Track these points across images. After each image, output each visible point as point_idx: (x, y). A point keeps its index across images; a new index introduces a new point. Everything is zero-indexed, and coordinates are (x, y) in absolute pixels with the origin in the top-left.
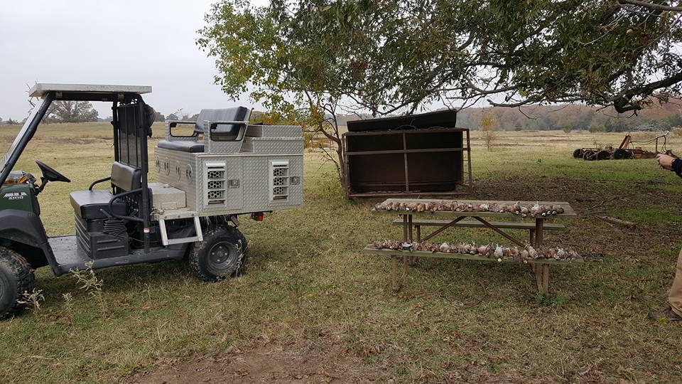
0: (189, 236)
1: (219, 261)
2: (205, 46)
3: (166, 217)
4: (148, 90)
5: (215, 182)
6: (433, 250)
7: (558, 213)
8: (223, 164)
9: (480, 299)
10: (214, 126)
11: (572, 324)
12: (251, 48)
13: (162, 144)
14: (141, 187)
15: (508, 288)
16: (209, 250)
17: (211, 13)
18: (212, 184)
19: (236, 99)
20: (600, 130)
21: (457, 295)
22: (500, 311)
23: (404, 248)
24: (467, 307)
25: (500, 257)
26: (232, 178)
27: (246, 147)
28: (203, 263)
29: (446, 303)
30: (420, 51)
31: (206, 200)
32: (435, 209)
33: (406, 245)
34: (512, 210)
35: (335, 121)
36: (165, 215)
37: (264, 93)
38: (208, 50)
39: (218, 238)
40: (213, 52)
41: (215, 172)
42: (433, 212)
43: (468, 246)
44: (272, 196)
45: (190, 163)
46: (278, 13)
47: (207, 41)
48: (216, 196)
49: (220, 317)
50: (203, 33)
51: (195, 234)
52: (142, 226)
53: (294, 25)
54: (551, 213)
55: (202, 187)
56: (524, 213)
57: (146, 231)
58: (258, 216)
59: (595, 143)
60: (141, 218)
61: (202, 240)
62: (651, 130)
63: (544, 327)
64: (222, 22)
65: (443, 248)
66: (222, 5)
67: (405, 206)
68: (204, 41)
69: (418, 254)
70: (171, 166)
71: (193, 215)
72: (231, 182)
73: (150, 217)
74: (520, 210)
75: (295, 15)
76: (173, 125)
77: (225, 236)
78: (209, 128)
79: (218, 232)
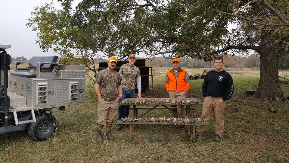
0: (28, 120)
1: (43, 131)
2: (31, 26)
3: (17, 110)
4: (9, 47)
5: (42, 92)
6: (148, 121)
7: (197, 103)
8: (46, 83)
9: (167, 141)
10: (42, 65)
11: (207, 151)
12: (54, 28)
13: (13, 73)
14: (3, 96)
15: (177, 136)
16: (38, 126)
17: (34, 11)
18: (40, 94)
19: (46, 51)
20: (192, 67)
21: (157, 140)
22: (176, 146)
23: (135, 121)
24: (163, 145)
25: (176, 123)
26: (50, 90)
27: (57, 75)
28: (36, 133)
29: (153, 144)
30: (136, 35)
31: (38, 101)
32: (147, 102)
33: (136, 119)
34: (179, 102)
35: (93, 62)
36: (17, 109)
37: (60, 48)
38: (32, 28)
39: (43, 120)
40: (34, 29)
41: (42, 87)
42: (146, 104)
43: (162, 118)
44: (70, 98)
45: (29, 83)
46: (67, 14)
47: (32, 24)
48: (42, 99)
49: (47, 160)
50: (30, 20)
51: (32, 118)
52: (4, 115)
53: (74, 20)
54: (194, 103)
55: (36, 95)
56: (183, 103)
57: (6, 118)
58: (62, 108)
59: (193, 73)
60: (3, 111)
61: (36, 121)
62: (211, 68)
63: (196, 152)
64: (40, 16)
65: (152, 120)
66: (40, 8)
67: (134, 102)
68: (30, 24)
69: (141, 123)
70: (18, 84)
71: (31, 109)
72: (50, 92)
73: (8, 110)
74: (182, 102)
75: (74, 15)
76: (18, 64)
77: (46, 119)
78: (40, 66)
79: (43, 116)
